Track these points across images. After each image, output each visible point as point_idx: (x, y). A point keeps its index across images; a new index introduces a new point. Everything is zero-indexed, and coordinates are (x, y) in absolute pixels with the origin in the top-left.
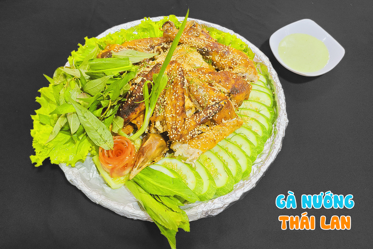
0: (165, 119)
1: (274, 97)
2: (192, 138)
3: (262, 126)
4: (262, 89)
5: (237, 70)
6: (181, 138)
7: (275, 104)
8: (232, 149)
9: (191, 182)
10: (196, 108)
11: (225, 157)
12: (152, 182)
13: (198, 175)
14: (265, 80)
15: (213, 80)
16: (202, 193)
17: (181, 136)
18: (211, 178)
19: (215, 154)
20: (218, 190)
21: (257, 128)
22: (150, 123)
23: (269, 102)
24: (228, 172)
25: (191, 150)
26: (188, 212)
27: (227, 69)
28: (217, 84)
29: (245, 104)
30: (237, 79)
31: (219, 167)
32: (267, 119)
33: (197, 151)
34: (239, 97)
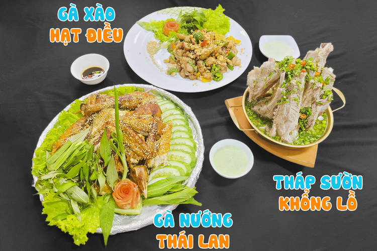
0: (135, 153)
1: (172, 102)
2: (157, 150)
3: (181, 119)
4: (163, 103)
5: (144, 102)
6: (153, 155)
7: (176, 105)
8: (177, 141)
9: (176, 173)
10: (144, 136)
11: (179, 147)
12: (158, 189)
13: (175, 167)
14: (160, 98)
15: (139, 114)
16: (186, 173)
17: (152, 153)
18: (183, 163)
19: (173, 150)
20: (190, 165)
21: (179, 122)
22: (127, 162)
23: (173, 106)
24: (187, 153)
25: (162, 157)
26: (188, 185)
27: (139, 106)
28: (143, 116)
29: (163, 116)
30: (149, 106)
31: (181, 154)
32: (180, 114)
33: (165, 155)
34: (158, 113)
